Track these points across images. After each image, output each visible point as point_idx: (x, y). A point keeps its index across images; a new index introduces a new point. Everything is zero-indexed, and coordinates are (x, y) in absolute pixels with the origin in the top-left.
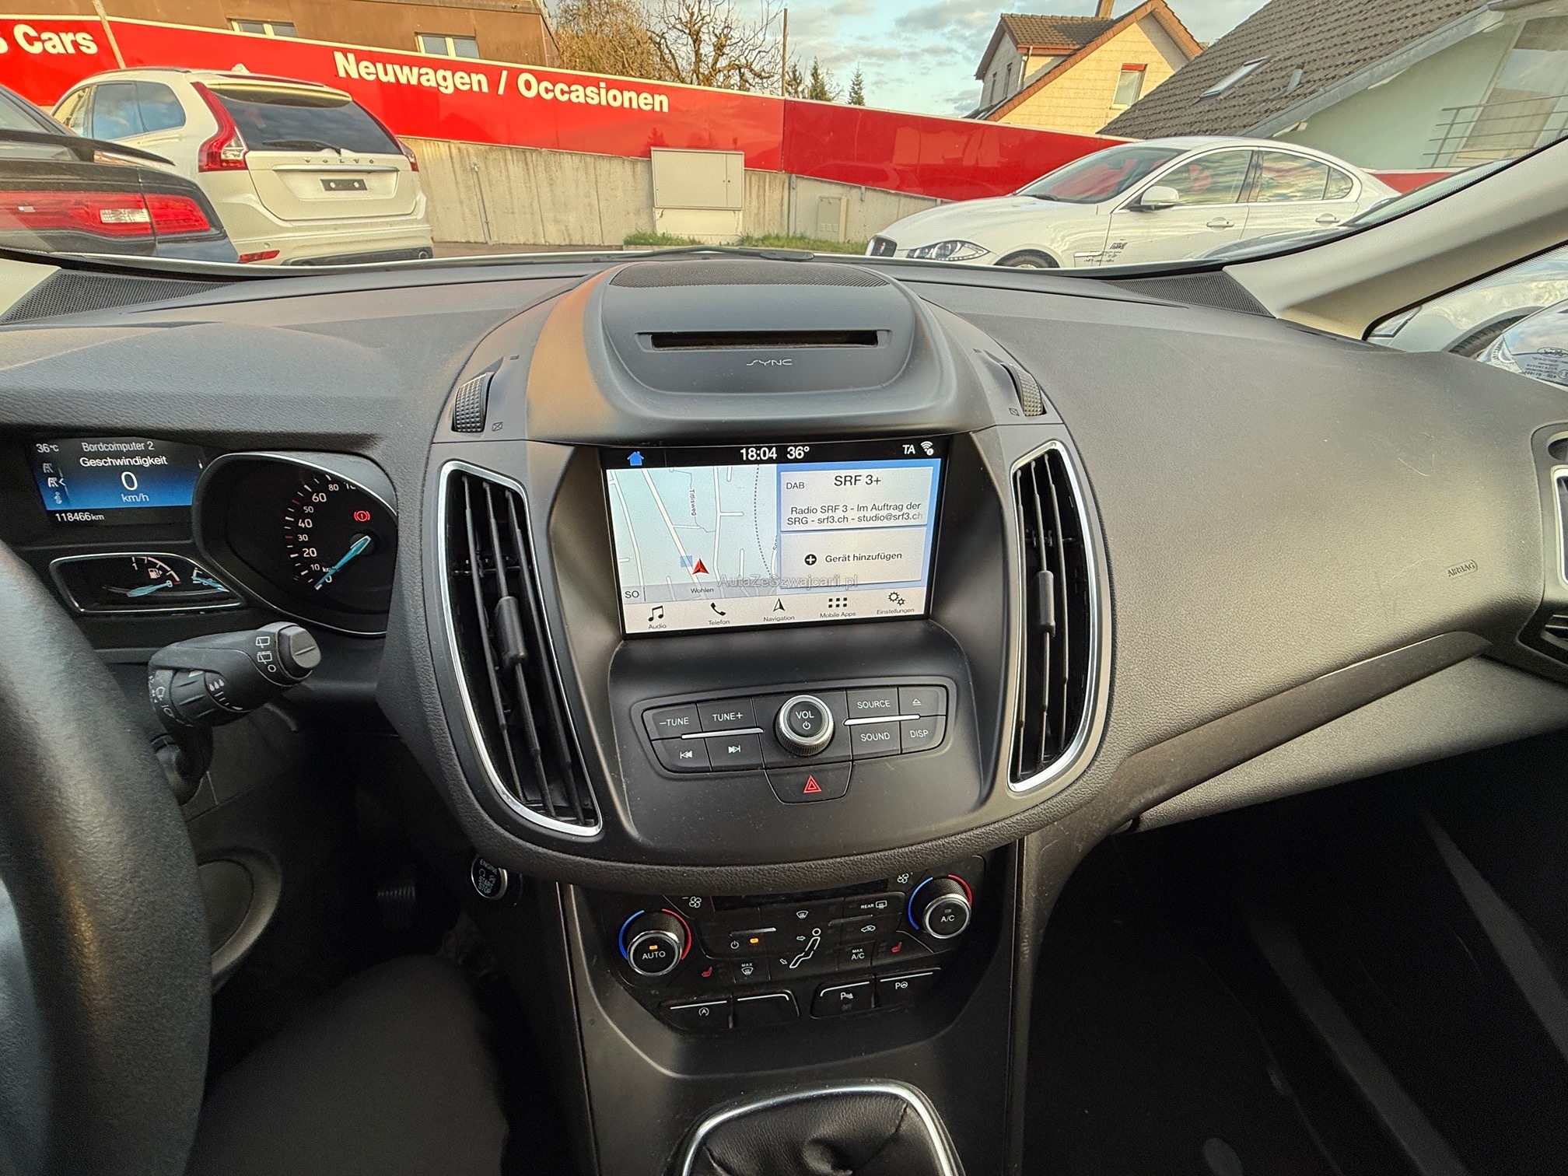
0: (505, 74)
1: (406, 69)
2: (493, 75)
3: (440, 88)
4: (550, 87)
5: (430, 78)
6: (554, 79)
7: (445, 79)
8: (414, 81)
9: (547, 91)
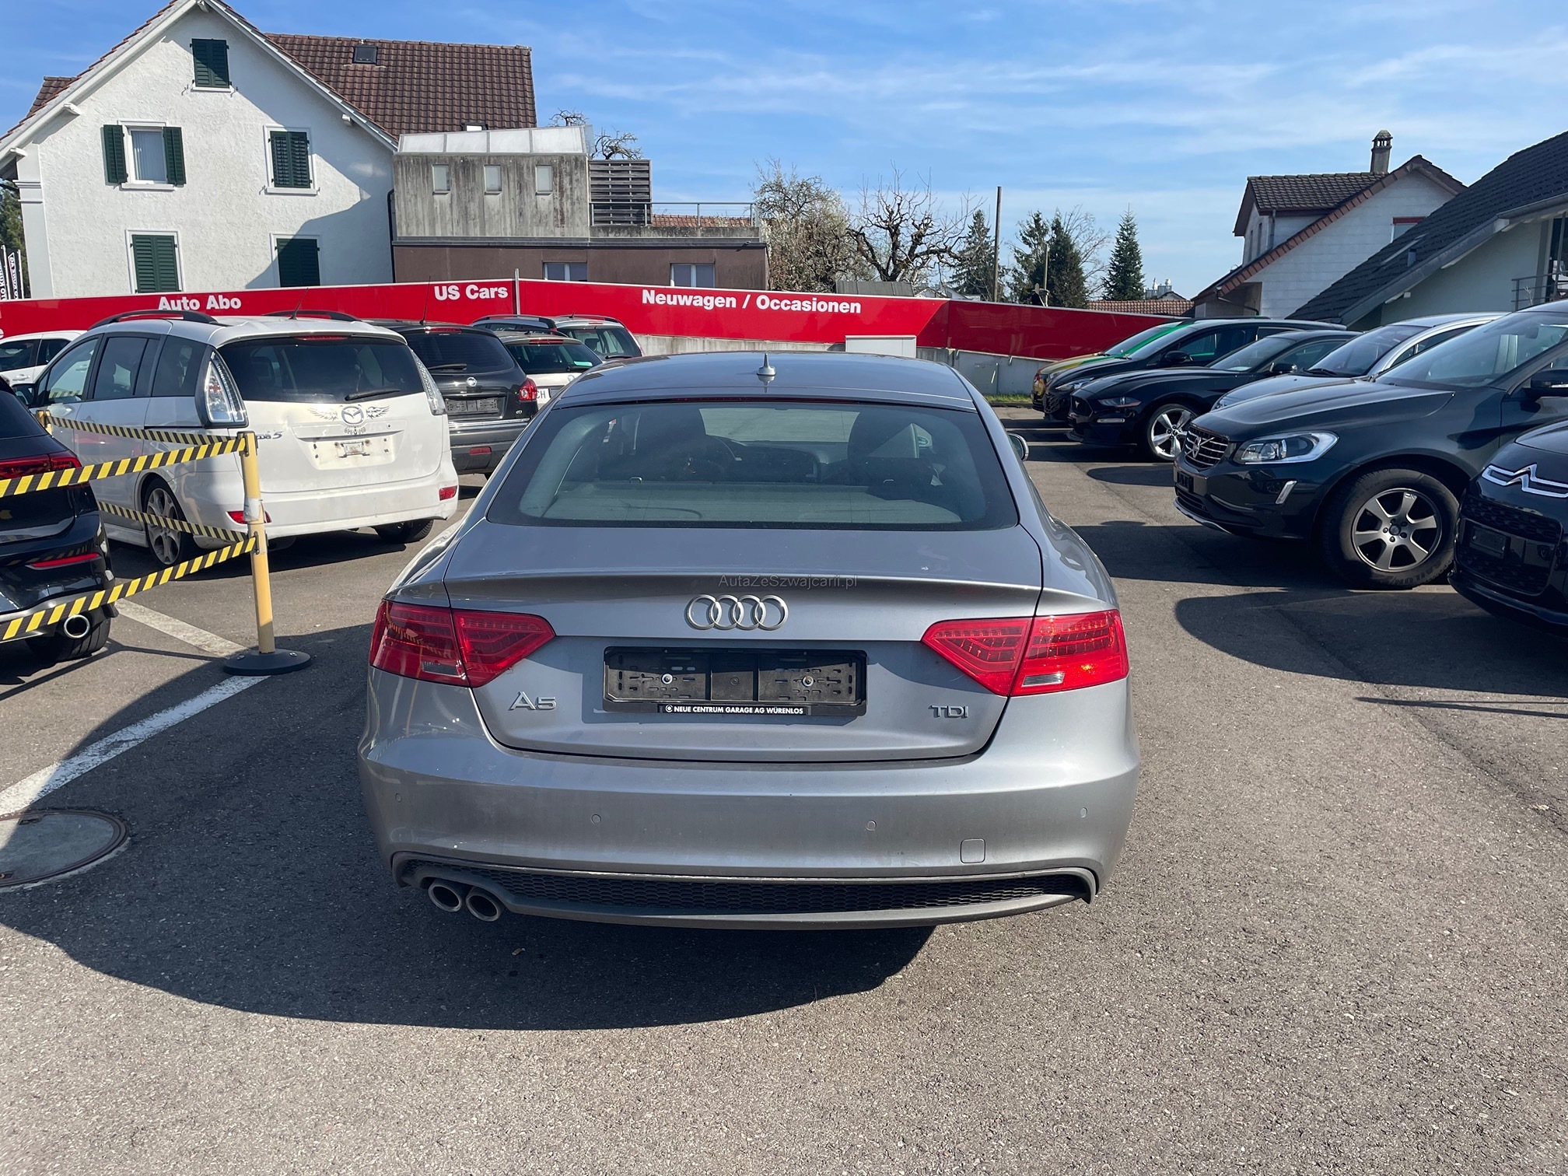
0: (749, 296)
1: (685, 297)
2: (740, 298)
3: (706, 308)
4: (778, 302)
5: (699, 302)
6: (781, 298)
7: (709, 301)
8: (688, 304)
9: (776, 304)
